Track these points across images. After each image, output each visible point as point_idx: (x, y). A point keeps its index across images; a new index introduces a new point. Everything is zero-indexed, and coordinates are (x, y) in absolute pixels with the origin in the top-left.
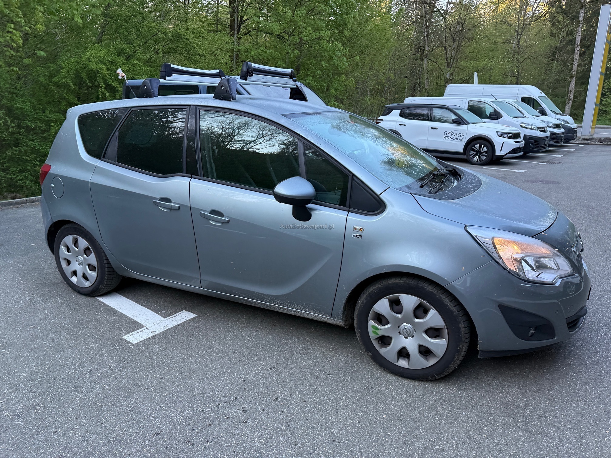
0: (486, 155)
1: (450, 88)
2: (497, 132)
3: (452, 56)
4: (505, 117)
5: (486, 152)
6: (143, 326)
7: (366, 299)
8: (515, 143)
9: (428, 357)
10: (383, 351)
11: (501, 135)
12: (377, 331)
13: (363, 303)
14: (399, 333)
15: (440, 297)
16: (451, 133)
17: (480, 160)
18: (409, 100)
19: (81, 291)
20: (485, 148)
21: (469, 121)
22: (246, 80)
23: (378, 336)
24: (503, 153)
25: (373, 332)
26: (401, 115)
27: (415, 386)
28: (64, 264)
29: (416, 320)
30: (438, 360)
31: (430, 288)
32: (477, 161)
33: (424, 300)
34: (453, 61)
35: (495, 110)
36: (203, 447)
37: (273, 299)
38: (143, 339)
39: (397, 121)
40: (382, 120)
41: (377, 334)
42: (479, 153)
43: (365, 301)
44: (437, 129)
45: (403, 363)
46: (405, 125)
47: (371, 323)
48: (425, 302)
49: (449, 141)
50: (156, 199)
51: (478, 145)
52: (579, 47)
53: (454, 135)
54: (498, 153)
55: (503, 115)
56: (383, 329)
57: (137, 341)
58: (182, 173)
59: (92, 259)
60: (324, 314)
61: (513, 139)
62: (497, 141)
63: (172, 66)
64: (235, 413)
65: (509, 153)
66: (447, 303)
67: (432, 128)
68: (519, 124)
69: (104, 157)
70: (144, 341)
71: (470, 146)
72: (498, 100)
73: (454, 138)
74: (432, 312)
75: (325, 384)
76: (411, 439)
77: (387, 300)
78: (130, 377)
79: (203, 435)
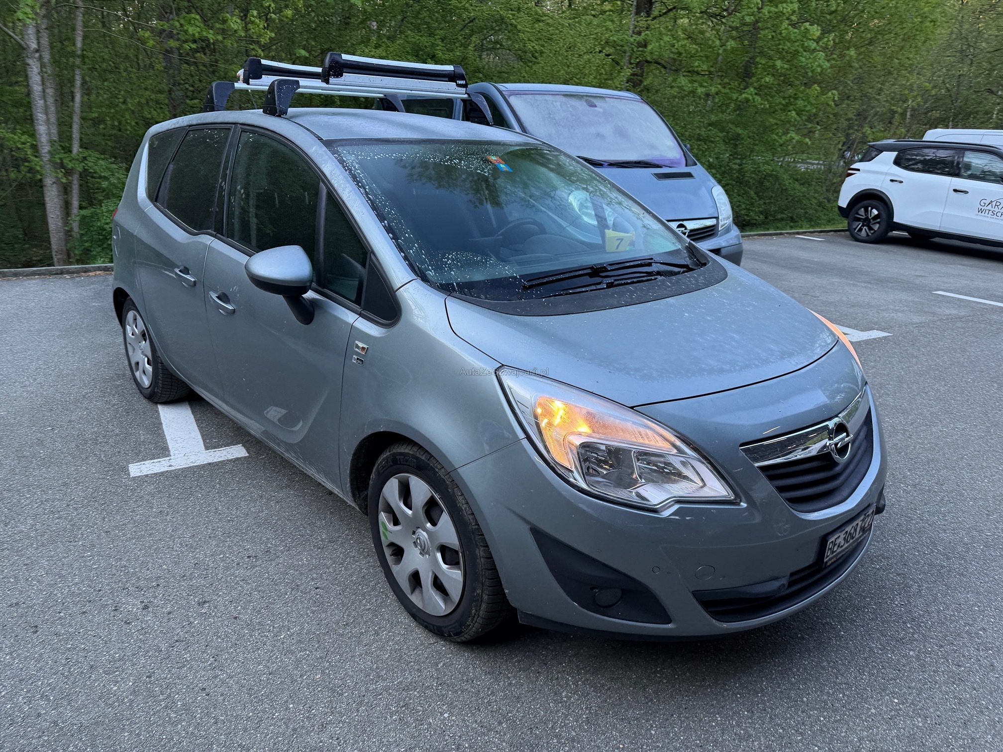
6: (168, 455)
9: (444, 597)
10: (395, 569)
14: (414, 543)
19: (143, 391)
22: (327, 82)
23: (389, 542)
25: (385, 534)
26: (897, 162)
29: (430, 526)
33: (436, 491)
36: (41, 640)
38: (148, 473)
39: (886, 174)
40: (858, 170)
41: (388, 537)
44: (966, 192)
45: (416, 598)
46: (901, 182)
47: (383, 517)
58: (211, 229)
59: (148, 348)
60: (337, 487)
63: (263, 61)
67: (955, 191)
69: (156, 200)
70: (147, 476)
74: (445, 517)
75: (293, 602)
76: (313, 726)
77: (397, 481)
78: (75, 520)
79: (61, 625)
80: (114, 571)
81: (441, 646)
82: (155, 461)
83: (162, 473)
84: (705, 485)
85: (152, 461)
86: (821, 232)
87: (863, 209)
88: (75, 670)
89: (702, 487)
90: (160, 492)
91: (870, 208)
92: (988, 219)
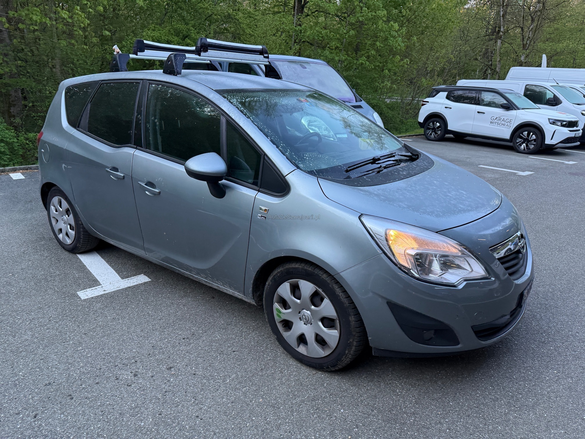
0: (535, 143)
1: (514, 71)
2: (549, 119)
3: (529, 38)
4: (565, 103)
5: (535, 140)
6: (100, 284)
7: (271, 281)
8: (569, 132)
9: (324, 347)
10: (286, 335)
11: (554, 122)
12: (280, 315)
13: (269, 285)
14: (300, 318)
15: (333, 286)
16: (498, 119)
17: (527, 148)
18: (462, 83)
19: (65, 247)
20: (534, 136)
21: (519, 106)
22: (200, 55)
23: (281, 320)
24: (554, 142)
25: (277, 315)
26: (448, 98)
27: (310, 375)
28: (53, 222)
29: (313, 307)
30: (332, 351)
31: (323, 277)
32: (524, 149)
33: (319, 287)
34: (530, 43)
35: (555, 95)
36: (79, 403)
38: (92, 296)
39: (443, 104)
40: (428, 102)
41: (281, 317)
42: (527, 141)
44: (484, 113)
46: (451, 108)
47: (276, 306)
48: (320, 290)
49: (496, 127)
50: (108, 168)
51: (526, 132)
53: (501, 120)
54: (548, 141)
55: (563, 101)
56: (286, 314)
57: (86, 298)
58: (131, 144)
59: (71, 219)
60: (239, 292)
61: (567, 127)
62: (548, 129)
63: (145, 42)
64: (126, 375)
65: (561, 142)
66: (339, 294)
67: (478, 112)
68: (580, 111)
69: (78, 127)
70: (92, 298)
71: (517, 133)
72: (560, 84)
73: (501, 124)
74: (327, 302)
75: (224, 360)
76: (272, 427)
77: (289, 284)
78: (60, 329)
79: (86, 392)
80: (104, 357)
81: (320, 375)
82: (93, 288)
83: (102, 296)
84: (472, 270)
85: (91, 289)
86: (409, 136)
87: (431, 123)
88: (110, 417)
89: (472, 272)
90: (106, 307)
91: (435, 123)
92: (495, 127)
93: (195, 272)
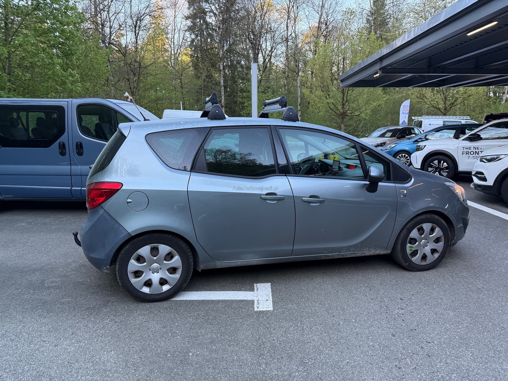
3: (135, 87)
10: (414, 259)
12: (412, 249)
23: (413, 251)
25: (410, 250)
28: (132, 278)
29: (431, 236)
30: (440, 254)
31: (436, 217)
34: (136, 91)
37: (348, 248)
41: (412, 250)
43: (406, 233)
45: (424, 263)
47: (409, 245)
48: (435, 225)
50: (263, 195)
52: (223, 87)
66: (444, 222)
74: (437, 229)
93: (345, 250)
